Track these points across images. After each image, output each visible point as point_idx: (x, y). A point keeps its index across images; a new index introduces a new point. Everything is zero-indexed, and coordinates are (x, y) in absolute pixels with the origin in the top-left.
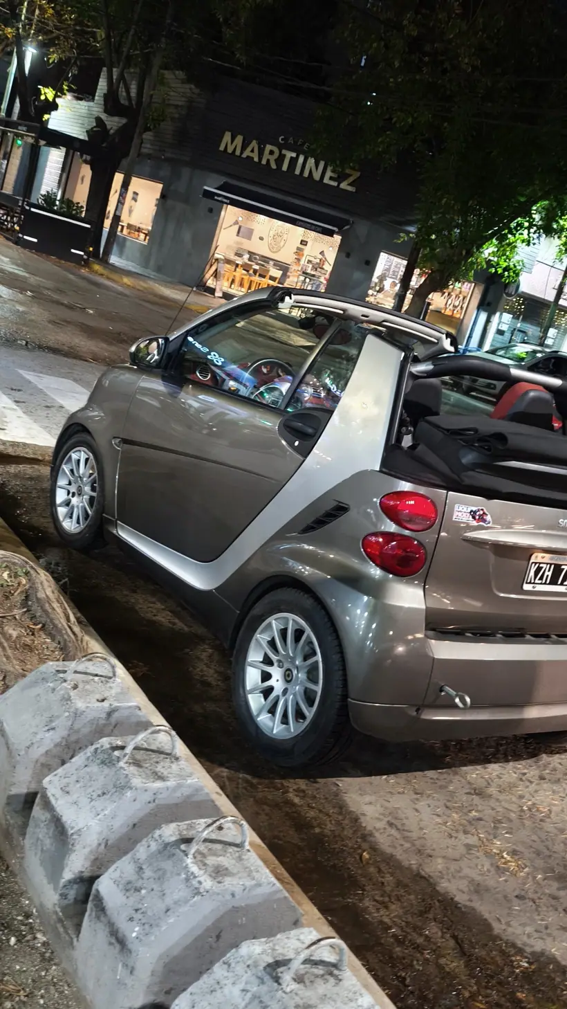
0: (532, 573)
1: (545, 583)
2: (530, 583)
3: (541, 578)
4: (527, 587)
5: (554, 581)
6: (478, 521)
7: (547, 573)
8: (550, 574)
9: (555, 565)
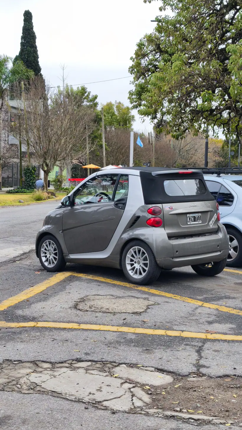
0: (188, 220)
1: (193, 222)
2: (189, 222)
3: (191, 220)
4: (189, 223)
5: (195, 221)
6: (171, 209)
7: (192, 219)
8: (193, 219)
9: (193, 216)
